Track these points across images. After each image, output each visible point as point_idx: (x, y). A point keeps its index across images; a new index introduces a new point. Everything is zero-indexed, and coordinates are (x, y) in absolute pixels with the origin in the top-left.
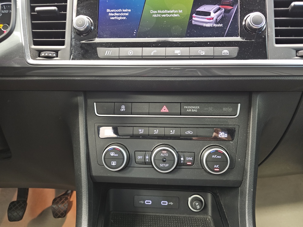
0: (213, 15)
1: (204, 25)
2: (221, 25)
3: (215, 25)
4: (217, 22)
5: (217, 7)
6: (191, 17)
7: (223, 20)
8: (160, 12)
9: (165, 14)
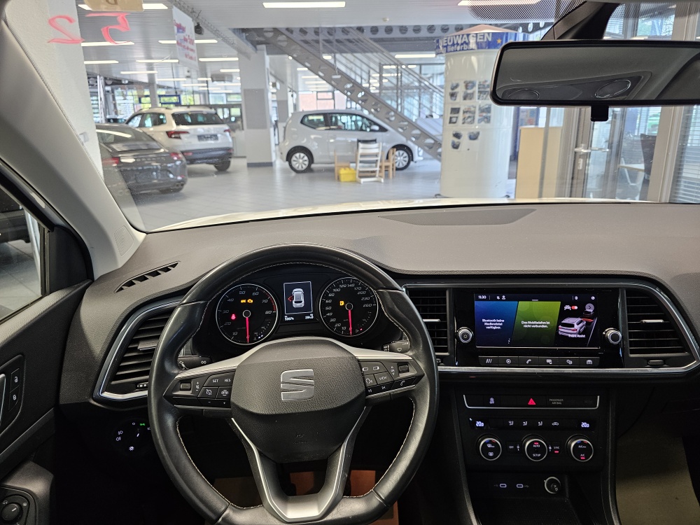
0: (576, 327)
1: (569, 335)
2: (584, 336)
3: (579, 336)
4: (580, 333)
5: (579, 319)
6: (558, 328)
7: (586, 331)
8: (530, 322)
9: (535, 325)
